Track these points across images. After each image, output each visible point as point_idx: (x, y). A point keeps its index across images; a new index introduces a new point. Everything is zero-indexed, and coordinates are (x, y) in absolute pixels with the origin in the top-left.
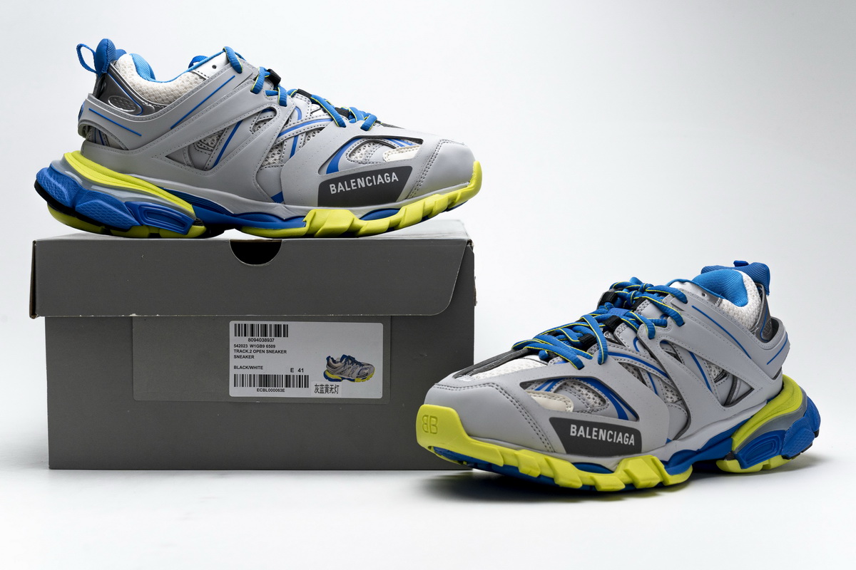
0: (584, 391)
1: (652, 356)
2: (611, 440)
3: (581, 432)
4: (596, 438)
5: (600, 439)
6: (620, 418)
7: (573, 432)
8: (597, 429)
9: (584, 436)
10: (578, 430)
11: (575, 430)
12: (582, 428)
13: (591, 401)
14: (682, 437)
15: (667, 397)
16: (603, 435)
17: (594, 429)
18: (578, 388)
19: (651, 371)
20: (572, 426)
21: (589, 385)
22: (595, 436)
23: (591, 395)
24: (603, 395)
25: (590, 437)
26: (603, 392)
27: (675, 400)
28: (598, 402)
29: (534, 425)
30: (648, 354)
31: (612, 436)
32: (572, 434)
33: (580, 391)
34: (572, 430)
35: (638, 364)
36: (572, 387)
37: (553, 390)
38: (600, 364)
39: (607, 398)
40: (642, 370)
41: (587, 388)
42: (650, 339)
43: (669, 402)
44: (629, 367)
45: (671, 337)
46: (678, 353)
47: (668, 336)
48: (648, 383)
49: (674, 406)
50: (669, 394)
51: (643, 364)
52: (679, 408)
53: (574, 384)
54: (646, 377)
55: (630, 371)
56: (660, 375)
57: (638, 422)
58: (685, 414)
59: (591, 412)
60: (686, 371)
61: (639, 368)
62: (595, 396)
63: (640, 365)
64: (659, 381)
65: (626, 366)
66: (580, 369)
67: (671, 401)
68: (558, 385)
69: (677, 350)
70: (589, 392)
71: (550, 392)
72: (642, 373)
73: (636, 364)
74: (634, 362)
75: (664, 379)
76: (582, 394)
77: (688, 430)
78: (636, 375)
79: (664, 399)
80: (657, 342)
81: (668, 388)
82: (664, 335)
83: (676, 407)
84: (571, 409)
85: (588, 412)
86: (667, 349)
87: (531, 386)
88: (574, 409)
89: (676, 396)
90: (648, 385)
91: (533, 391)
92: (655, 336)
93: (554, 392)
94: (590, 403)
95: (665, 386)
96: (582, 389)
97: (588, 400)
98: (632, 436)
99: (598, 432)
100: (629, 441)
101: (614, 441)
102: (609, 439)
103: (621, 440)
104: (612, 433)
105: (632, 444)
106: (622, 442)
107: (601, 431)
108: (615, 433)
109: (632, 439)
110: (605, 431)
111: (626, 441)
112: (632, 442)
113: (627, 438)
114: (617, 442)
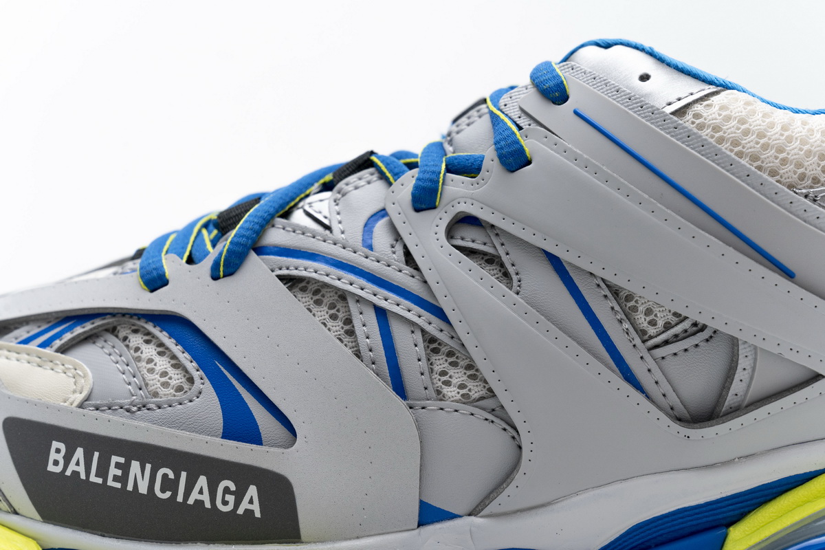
0: (149, 351)
1: (409, 258)
2: (168, 494)
3: (77, 465)
4: (118, 485)
5: (130, 487)
6: (227, 435)
7: (56, 463)
8: (122, 460)
9: (83, 476)
10: (67, 459)
11: (60, 457)
12: (79, 453)
13: (155, 381)
14: (492, 507)
15: (447, 383)
16: (140, 478)
17: (115, 459)
18: (136, 340)
19: (390, 302)
20: (55, 444)
21: (164, 337)
22: (116, 478)
23: (162, 363)
24: (192, 366)
25: (100, 481)
26: (195, 358)
27: (475, 395)
28: (173, 382)
30: (399, 249)
31: (169, 485)
32: (51, 468)
33: (137, 349)
34: (53, 456)
35: (344, 281)
36: (125, 339)
37: (58, 343)
38: (215, 278)
39: (201, 373)
40: (358, 301)
41: (161, 345)
42: (417, 210)
43: (452, 399)
44: (324, 291)
45: (484, 204)
46: (501, 252)
47: (474, 202)
48: (364, 336)
49: (465, 412)
50: (457, 375)
51: (363, 282)
52: (486, 419)
53: (135, 331)
54: (367, 324)
55: (325, 300)
56: (420, 317)
57: (291, 449)
58: (513, 438)
59: (139, 409)
60: (515, 312)
61: (346, 293)
62: (174, 366)
63: (351, 284)
64: (413, 332)
65: (315, 287)
66: (152, 291)
67: (459, 397)
68: (79, 330)
69: (503, 244)
70: (160, 354)
71: (47, 351)
72: (354, 308)
73: (339, 280)
74: (334, 275)
75: (434, 327)
76: (138, 359)
77: (510, 490)
78: (341, 315)
79: (426, 388)
80: (438, 220)
81: (457, 358)
82: (464, 200)
83: (472, 414)
84: (79, 398)
85: (128, 410)
86: (473, 241)
87: (16, 333)
88: (88, 398)
89: (480, 383)
90: (363, 343)
91: (13, 344)
92: (437, 203)
93: (57, 351)
94: (147, 385)
95: (447, 351)
96: (144, 347)
97: (148, 376)
98: (252, 491)
99: (125, 468)
100: (237, 504)
101: (180, 499)
102: (163, 490)
103: (206, 498)
104: (171, 476)
105: (252, 511)
106: (208, 505)
107: (135, 466)
108: (184, 475)
109: (252, 497)
110: (148, 467)
111: (225, 503)
112: (250, 507)
113: (231, 493)
114: (191, 501)
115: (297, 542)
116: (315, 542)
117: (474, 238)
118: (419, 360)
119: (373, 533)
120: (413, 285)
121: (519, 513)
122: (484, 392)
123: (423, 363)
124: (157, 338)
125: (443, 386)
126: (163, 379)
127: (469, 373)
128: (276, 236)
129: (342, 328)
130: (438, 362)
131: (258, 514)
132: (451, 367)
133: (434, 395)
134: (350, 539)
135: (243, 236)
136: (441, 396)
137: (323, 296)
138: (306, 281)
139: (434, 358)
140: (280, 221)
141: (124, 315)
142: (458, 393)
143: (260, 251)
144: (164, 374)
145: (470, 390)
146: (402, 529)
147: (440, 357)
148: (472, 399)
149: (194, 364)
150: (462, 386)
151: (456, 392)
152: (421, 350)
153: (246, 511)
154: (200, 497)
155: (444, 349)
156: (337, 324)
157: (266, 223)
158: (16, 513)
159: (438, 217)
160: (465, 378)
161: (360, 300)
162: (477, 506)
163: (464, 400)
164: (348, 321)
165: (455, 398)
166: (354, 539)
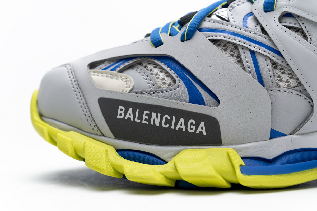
0: (156, 71)
1: (263, 31)
2: (168, 126)
3: (130, 115)
4: (147, 123)
5: (152, 123)
6: (190, 102)
7: (121, 115)
8: (148, 112)
9: (132, 119)
10: (126, 113)
11: (122, 112)
12: (131, 110)
13: (159, 82)
14: (301, 131)
15: (281, 81)
16: (156, 119)
17: (145, 112)
18: (150, 67)
19: (256, 48)
20: (120, 107)
21: (162, 65)
22: (146, 120)
23: (162, 75)
24: (175, 76)
25: (139, 121)
26: (176, 72)
27: (293, 85)
28: (167, 82)
29: (83, 106)
30: (259, 27)
31: (168, 122)
32: (119, 117)
33: (151, 70)
34: (119, 112)
35: (237, 40)
36: (145, 67)
37: (118, 69)
38: (183, 40)
39: (179, 78)
40: (242, 48)
41: (161, 68)
42: (266, 12)
43: (283, 87)
44: (227, 45)
45: (295, 7)
46: (303, 26)
47: (290, 7)
48: (246, 62)
49: (289, 92)
50: (285, 77)
51: (245, 40)
52: (298, 95)
53: (150, 64)
54: (247, 57)
55: (228, 49)
56: (269, 54)
57: (218, 107)
58: (309, 102)
59: (154, 93)
60: (310, 50)
61: (238, 45)
62: (167, 76)
63: (240, 42)
64: (266, 60)
65: (224, 44)
66: (156, 47)
67: (286, 86)
68: (126, 64)
69: (303, 24)
70: (161, 72)
71: (114, 72)
72: (241, 51)
73: (234, 40)
74: (232, 38)
75: (275, 57)
76: (152, 74)
77: (309, 123)
78: (235, 54)
79: (272, 83)
80: (275, 15)
81: (285, 70)
82: (286, 6)
83: (292, 93)
84: (129, 89)
85: (149, 94)
86: (290, 23)
87: (101, 66)
88: (132, 89)
89: (295, 80)
90: (246, 65)
91: (100, 70)
92: (274, 9)
93: (119, 72)
94: (156, 84)
95: (280, 68)
96: (154, 69)
97: (157, 80)
98: (202, 124)
99: (150, 115)
100: (196, 129)
101: (173, 127)
102: (165, 124)
103: (183, 127)
104: (169, 118)
105: (202, 132)
106: (184, 130)
107: (154, 115)
108: (174, 118)
109: (202, 126)
110: (159, 115)
111: (191, 129)
112: (201, 130)
113: (194, 125)
114: (177, 128)
115: (220, 145)
116: (228, 145)
117: (290, 22)
118: (269, 71)
119: (251, 141)
120: (266, 41)
121: (312, 133)
122: (296, 84)
123: (271, 73)
124: (159, 65)
125: (279, 82)
126: (163, 81)
127: (290, 76)
128: (206, 24)
129: (236, 59)
130: (277, 72)
131: (205, 133)
132: (282, 74)
133: (276, 85)
134: (242, 144)
135: (194, 24)
136: (278, 86)
137: (227, 47)
138: (220, 41)
139: (275, 70)
140: (207, 19)
141: (145, 57)
142: (286, 84)
143: (200, 30)
144: (163, 79)
145: (290, 83)
146: (264, 140)
147: (277, 70)
148: (291, 87)
149: (176, 75)
150: (287, 82)
151: (285, 84)
152: (270, 67)
153: (200, 132)
154: (181, 127)
155: (279, 67)
156: (234, 58)
157: (202, 19)
158: (104, 136)
159: (275, 14)
160: (288, 78)
161: (244, 47)
162: (294, 131)
163: (288, 87)
164: (239, 57)
165: (284, 87)
166: (243, 144)
